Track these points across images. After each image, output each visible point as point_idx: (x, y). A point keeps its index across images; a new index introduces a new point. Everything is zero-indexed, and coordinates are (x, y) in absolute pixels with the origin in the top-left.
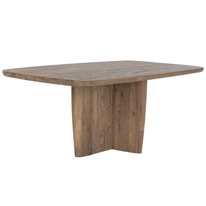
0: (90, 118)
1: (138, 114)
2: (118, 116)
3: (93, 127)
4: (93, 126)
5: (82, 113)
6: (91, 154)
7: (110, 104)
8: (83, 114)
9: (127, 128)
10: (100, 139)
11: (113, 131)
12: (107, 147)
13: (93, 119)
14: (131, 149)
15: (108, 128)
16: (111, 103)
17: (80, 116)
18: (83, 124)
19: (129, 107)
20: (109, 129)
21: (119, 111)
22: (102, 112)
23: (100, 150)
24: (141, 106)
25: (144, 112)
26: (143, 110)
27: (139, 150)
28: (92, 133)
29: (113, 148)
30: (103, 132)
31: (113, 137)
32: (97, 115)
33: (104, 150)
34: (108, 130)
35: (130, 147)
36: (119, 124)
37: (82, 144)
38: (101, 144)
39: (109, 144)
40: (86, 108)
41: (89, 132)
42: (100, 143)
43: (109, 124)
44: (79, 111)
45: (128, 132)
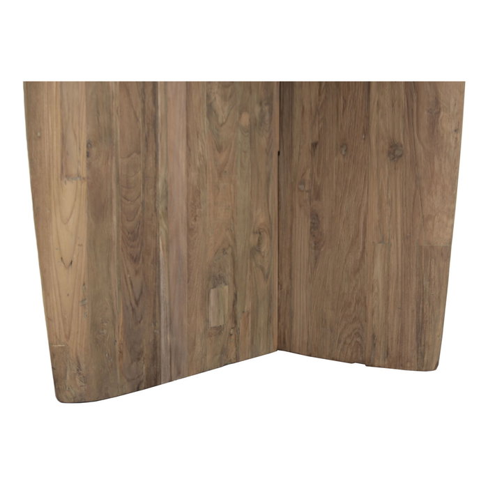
0: (145, 176)
1: (420, 148)
2: (308, 172)
3: (162, 231)
4: (162, 222)
5: (89, 145)
6: (153, 381)
7: (266, 108)
8: (94, 150)
9: (357, 236)
10: (206, 298)
11: (285, 252)
12: (248, 339)
13: (160, 184)
14: (380, 350)
15: (253, 240)
16: (270, 103)
17: (78, 163)
18: (97, 208)
19: (368, 118)
20: (259, 243)
21: (315, 145)
22: (219, 149)
23: (209, 357)
24: (437, 102)
25: (452, 141)
26: (445, 125)
27: (421, 355)
28: (156, 261)
29: (284, 345)
30: (229, 260)
31: (285, 286)
32: (189, 165)
33: (232, 355)
34: (255, 250)
35: (374, 336)
36: (315, 218)
37: (95, 327)
38: (213, 324)
39: (262, 321)
40: (111, 115)
41: (135, 260)
42: (207, 321)
43: (261, 218)
44: (70, 137)
45: (362, 257)
